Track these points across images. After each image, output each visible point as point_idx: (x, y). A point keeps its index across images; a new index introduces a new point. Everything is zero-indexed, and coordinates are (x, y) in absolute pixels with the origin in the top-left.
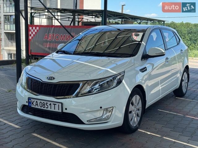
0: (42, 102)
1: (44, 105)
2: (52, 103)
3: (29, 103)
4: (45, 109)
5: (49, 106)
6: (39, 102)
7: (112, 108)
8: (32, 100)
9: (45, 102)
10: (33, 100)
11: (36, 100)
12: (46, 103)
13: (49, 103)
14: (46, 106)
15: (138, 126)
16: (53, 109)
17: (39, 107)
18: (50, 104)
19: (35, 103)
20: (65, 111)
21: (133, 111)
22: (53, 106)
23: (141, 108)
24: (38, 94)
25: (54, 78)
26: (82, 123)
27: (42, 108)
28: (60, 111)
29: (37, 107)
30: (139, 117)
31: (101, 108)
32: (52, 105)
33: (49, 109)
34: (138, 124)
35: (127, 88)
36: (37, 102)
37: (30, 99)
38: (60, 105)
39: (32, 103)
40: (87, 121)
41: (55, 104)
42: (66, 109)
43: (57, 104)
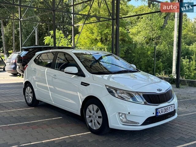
0: (165, 108)
1: (166, 110)
3: (156, 113)
4: (167, 112)
5: (169, 109)
6: (163, 109)
9: (167, 107)
11: (161, 109)
13: (169, 107)
17: (164, 113)
25: (161, 90)
27: (165, 113)
29: (162, 114)
33: (169, 112)
37: (158, 110)
39: (159, 112)
41: (171, 107)
42: (174, 107)
43: (172, 106)
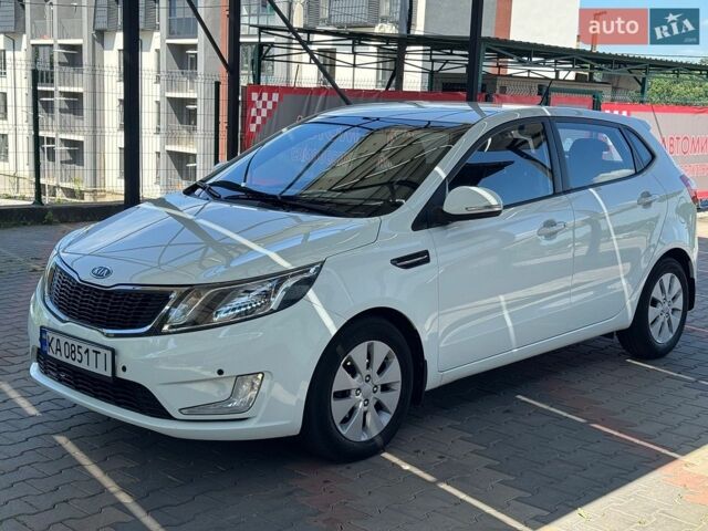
0: (70, 342)
1: (74, 352)
2: (91, 348)
3: (43, 341)
4: (76, 363)
5: (85, 357)
6: (63, 340)
7: (260, 376)
8: (48, 334)
9: (77, 344)
10: (50, 335)
11: (56, 337)
12: (79, 347)
13: (85, 346)
14: (78, 357)
15: (379, 441)
16: (92, 368)
17: (64, 359)
18: (87, 351)
19: (54, 345)
20: (121, 374)
21: (353, 392)
22: (92, 355)
23: (400, 384)
24: (67, 319)
25: (109, 273)
26: (162, 413)
27: (70, 361)
28: (109, 373)
29: (58, 356)
30: (389, 412)
31: (220, 372)
32: (90, 352)
33: (83, 365)
34: (380, 434)
35: (324, 316)
36: (58, 340)
37: (45, 332)
38: (109, 353)
39: (50, 345)
40: (180, 410)
41: (97, 353)
42: (124, 369)
43: (103, 351)
